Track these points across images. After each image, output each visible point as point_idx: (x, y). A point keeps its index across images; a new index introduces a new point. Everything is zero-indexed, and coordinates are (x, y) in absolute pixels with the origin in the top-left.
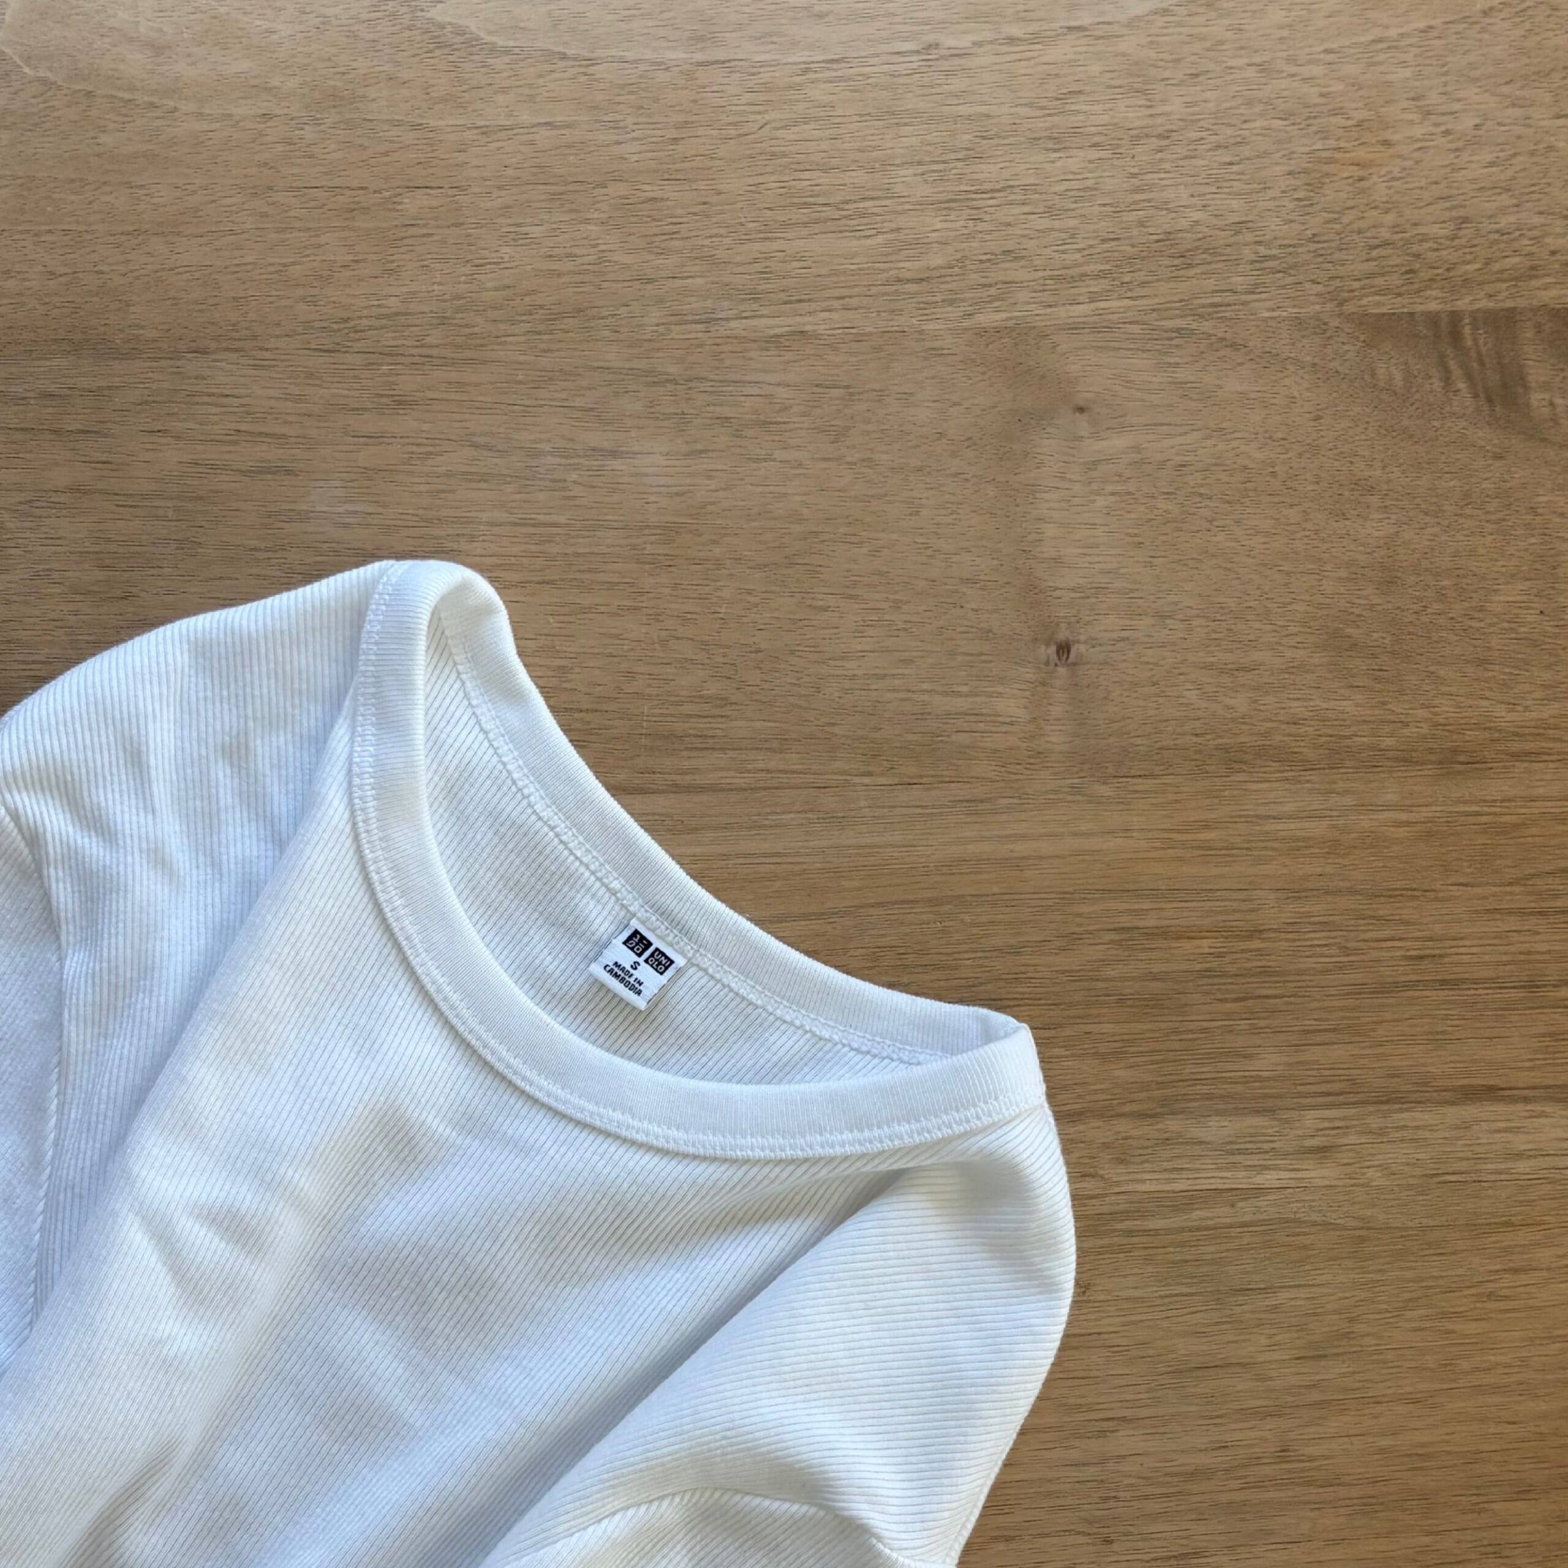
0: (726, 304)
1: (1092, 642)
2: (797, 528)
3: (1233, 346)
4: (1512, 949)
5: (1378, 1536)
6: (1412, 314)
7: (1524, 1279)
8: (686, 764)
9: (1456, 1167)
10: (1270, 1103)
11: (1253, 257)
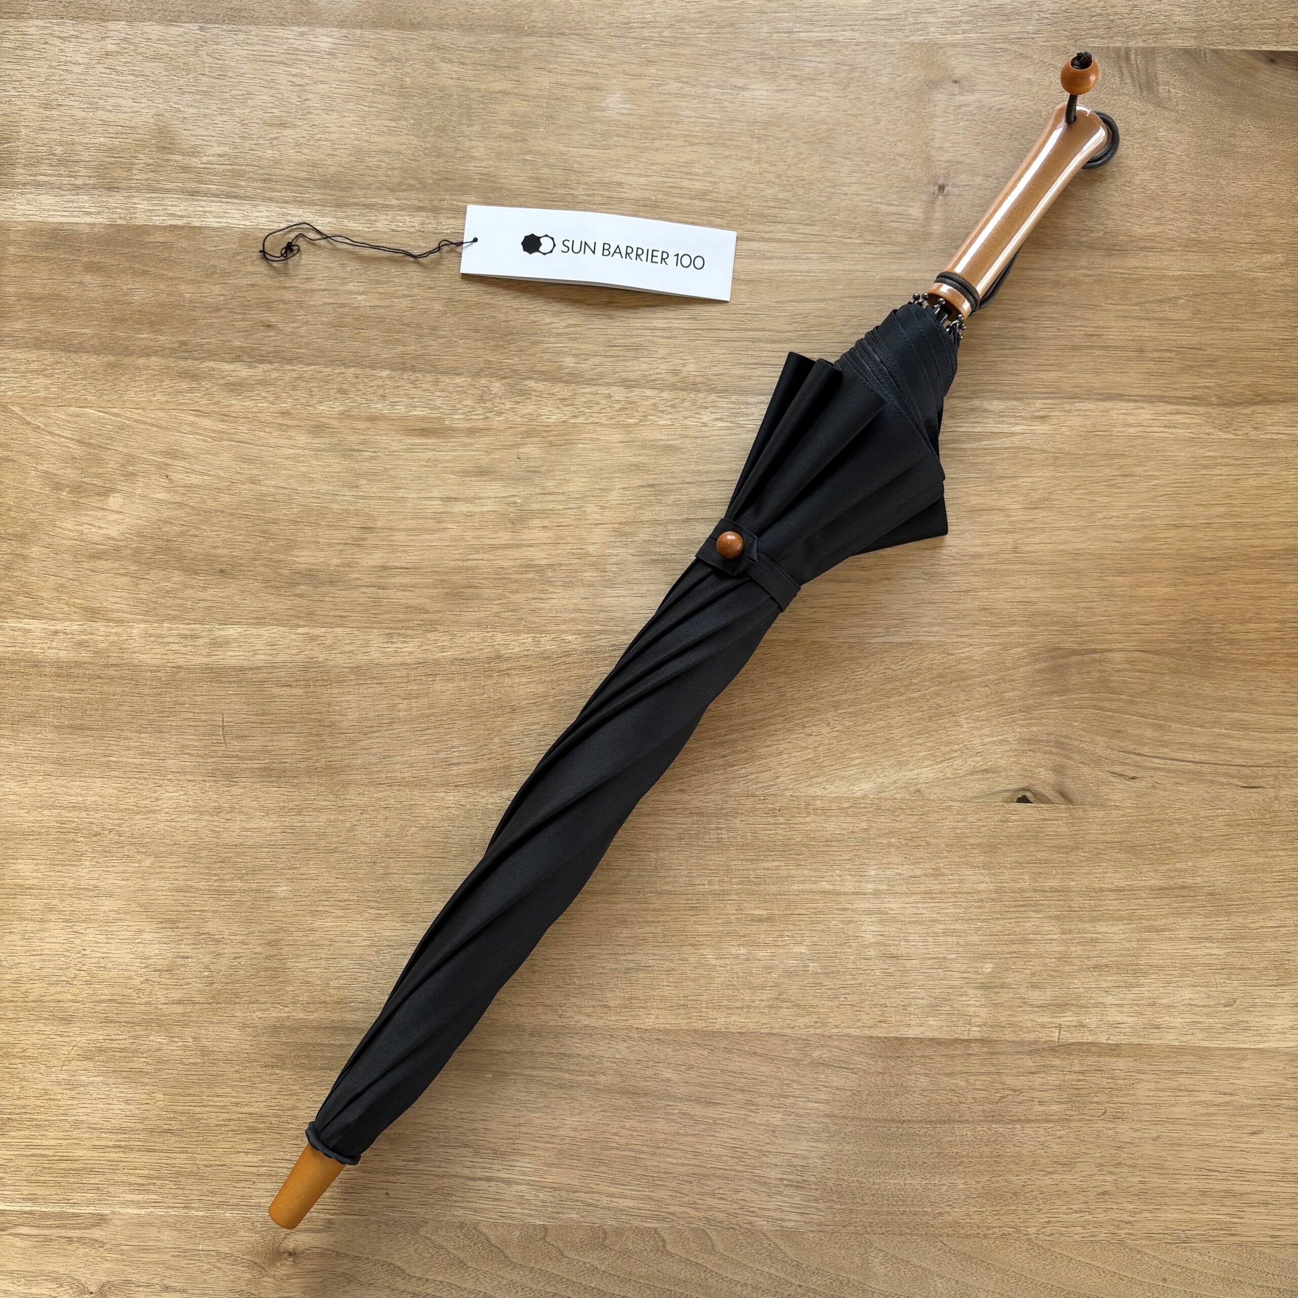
0: (798, 25)
1: (954, 186)
2: (825, 127)
3: (1027, 57)
4: (1133, 334)
5: (1055, 588)
6: (1108, 48)
7: (1128, 479)
8: (768, 229)
9: (1103, 428)
10: (1020, 395)
11: (1037, 17)
